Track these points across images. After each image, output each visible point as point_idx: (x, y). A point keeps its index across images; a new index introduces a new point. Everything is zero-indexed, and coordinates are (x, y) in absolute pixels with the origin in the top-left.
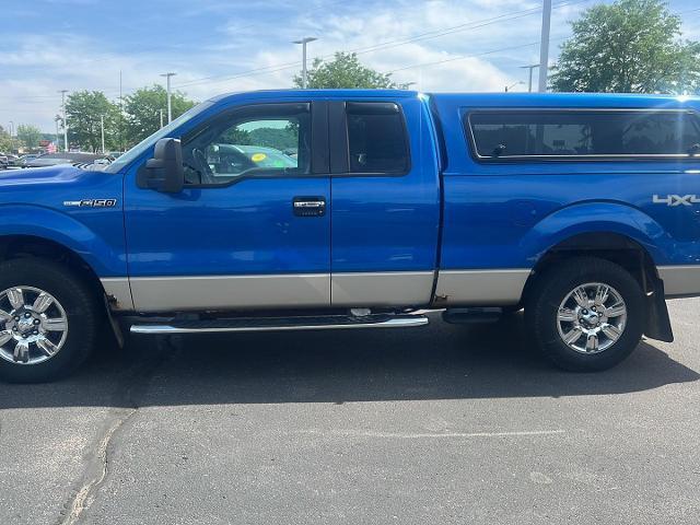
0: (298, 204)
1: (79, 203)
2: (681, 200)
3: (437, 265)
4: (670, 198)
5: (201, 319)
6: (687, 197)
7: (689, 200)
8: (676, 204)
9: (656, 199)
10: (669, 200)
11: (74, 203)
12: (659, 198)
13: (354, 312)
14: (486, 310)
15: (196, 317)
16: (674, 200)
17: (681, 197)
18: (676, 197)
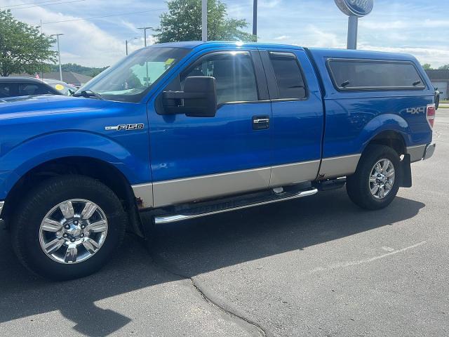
0: (256, 121)
1: (117, 128)
2: (415, 111)
3: (322, 155)
7: (418, 111)
8: (414, 113)
9: (407, 111)
11: (113, 128)
12: (409, 110)
13: (275, 190)
16: (413, 111)
17: (416, 109)
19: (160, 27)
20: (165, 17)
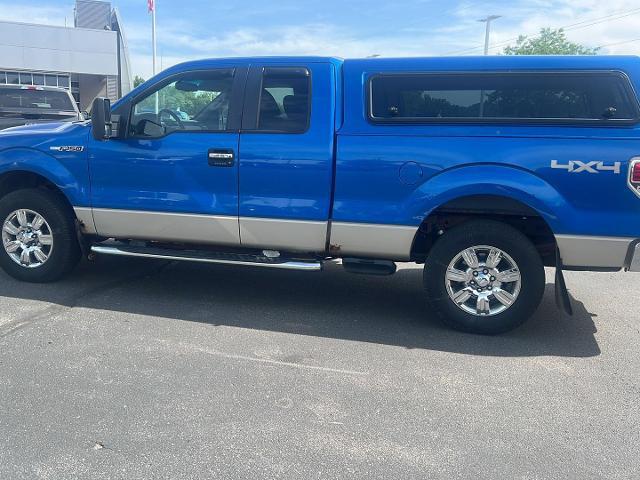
0: (212, 155)
1: (59, 148)
2: (584, 166)
3: (330, 216)
4: (571, 164)
5: (147, 246)
6: (592, 163)
7: (594, 167)
8: (578, 170)
9: (554, 164)
10: (570, 166)
11: (56, 148)
12: (558, 163)
13: (265, 253)
14: (377, 262)
15: (143, 244)
16: (576, 166)
17: (586, 163)
18: (578, 163)
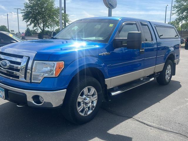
1: (102, 54)
3: (156, 64)
19: (25, 9)
20: (26, 4)
